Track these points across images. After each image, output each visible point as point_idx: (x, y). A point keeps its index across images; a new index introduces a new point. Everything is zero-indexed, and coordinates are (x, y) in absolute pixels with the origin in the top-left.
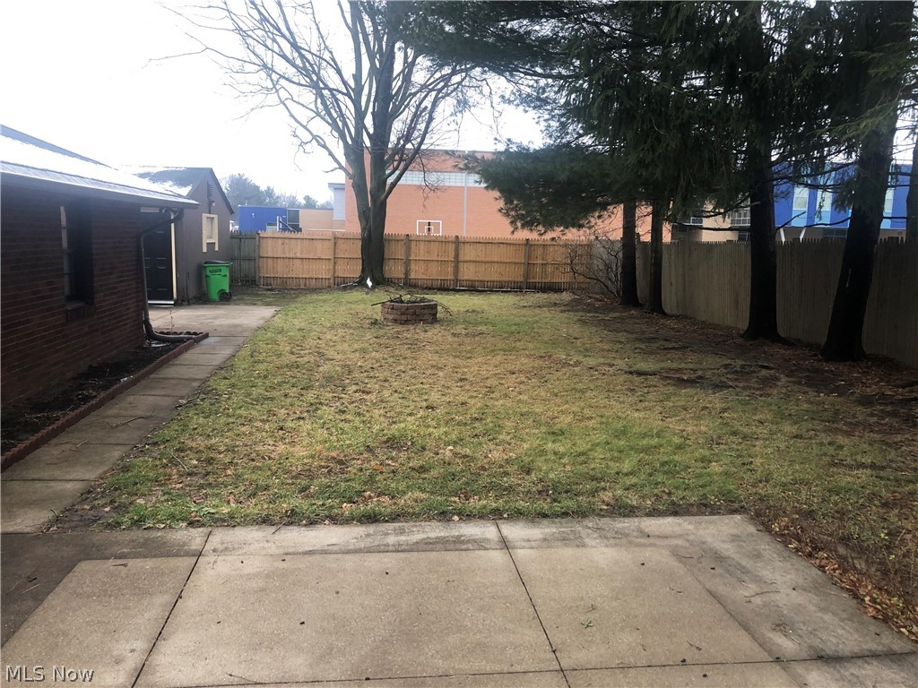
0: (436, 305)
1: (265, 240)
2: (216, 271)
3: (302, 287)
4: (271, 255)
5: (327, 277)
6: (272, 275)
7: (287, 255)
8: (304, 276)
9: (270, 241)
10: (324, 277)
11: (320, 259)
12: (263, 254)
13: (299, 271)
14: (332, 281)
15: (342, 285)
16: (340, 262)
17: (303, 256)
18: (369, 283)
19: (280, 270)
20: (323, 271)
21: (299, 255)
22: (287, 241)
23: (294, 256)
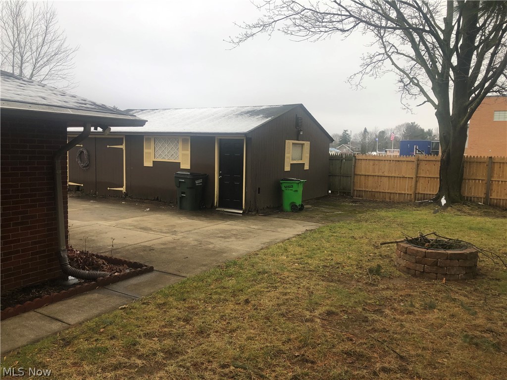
0: (474, 256)
1: (360, 161)
2: (289, 187)
3: (388, 200)
4: (364, 173)
5: (409, 193)
6: (364, 189)
7: (377, 174)
8: (389, 191)
9: (363, 162)
10: (406, 192)
11: (404, 177)
12: (358, 172)
13: (386, 187)
14: (413, 196)
15: (420, 201)
16: (421, 181)
17: (390, 175)
18: (443, 201)
19: (370, 185)
20: (406, 188)
21: (386, 174)
22: (376, 162)
23: (382, 174)
